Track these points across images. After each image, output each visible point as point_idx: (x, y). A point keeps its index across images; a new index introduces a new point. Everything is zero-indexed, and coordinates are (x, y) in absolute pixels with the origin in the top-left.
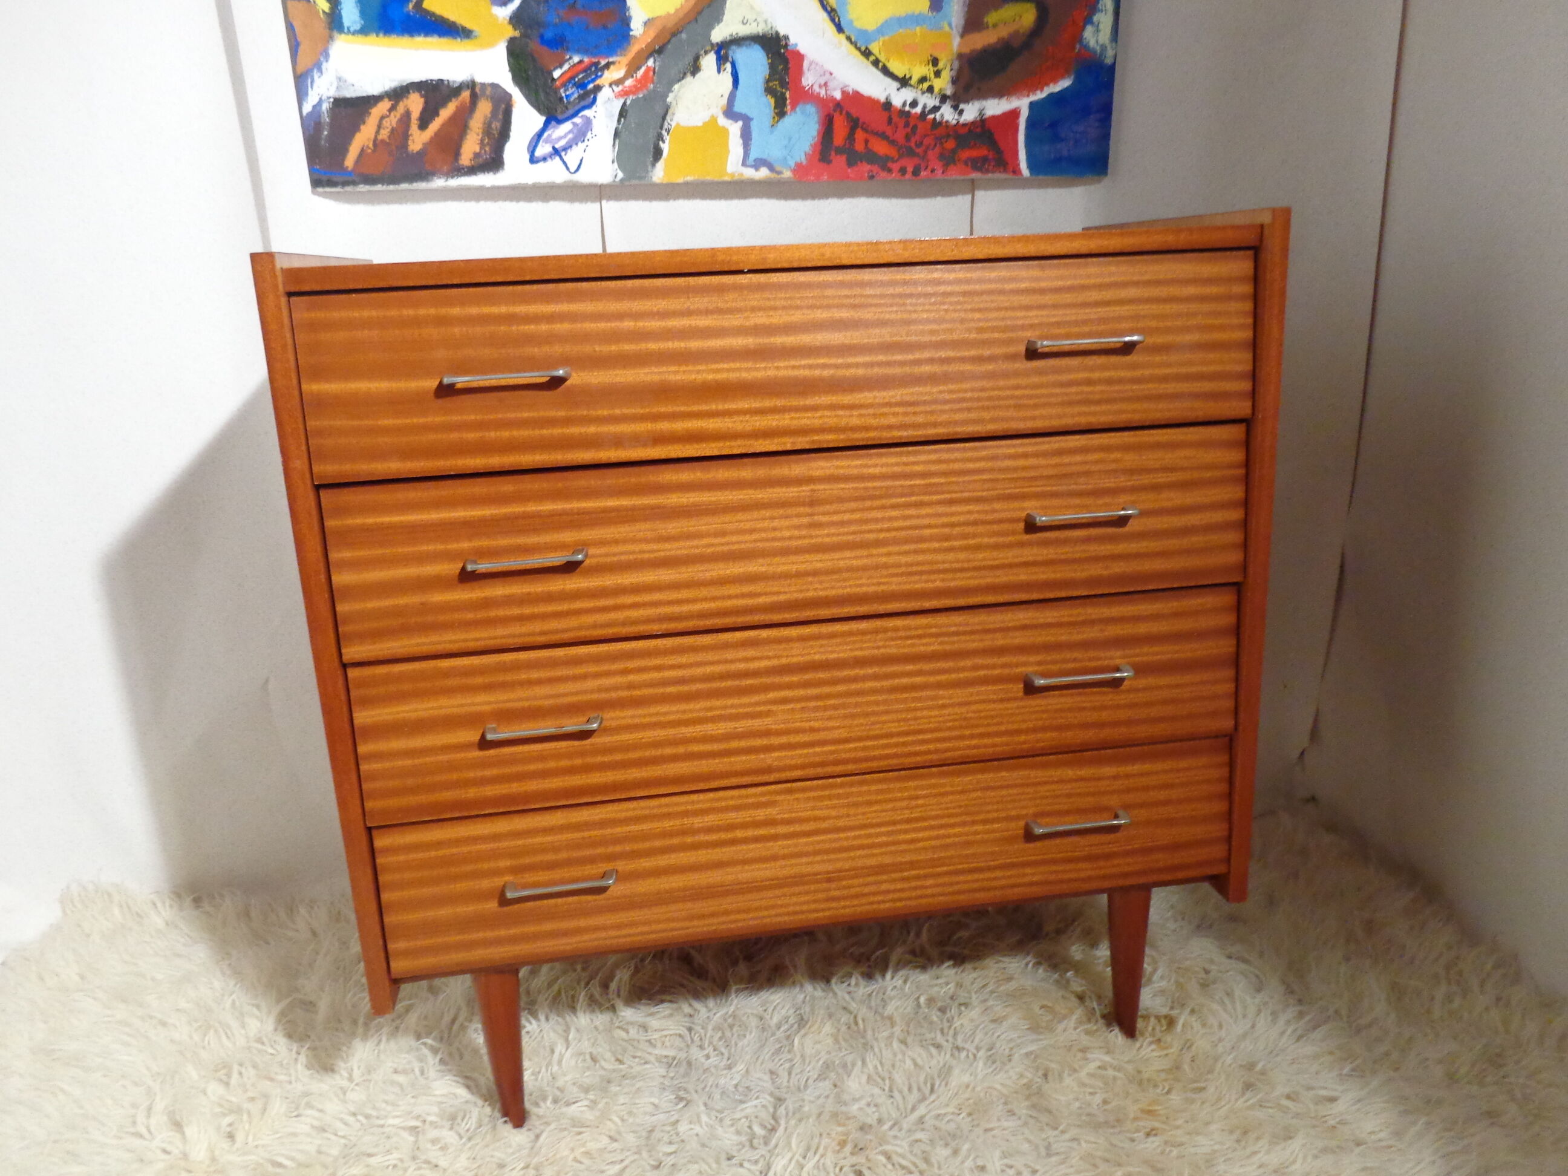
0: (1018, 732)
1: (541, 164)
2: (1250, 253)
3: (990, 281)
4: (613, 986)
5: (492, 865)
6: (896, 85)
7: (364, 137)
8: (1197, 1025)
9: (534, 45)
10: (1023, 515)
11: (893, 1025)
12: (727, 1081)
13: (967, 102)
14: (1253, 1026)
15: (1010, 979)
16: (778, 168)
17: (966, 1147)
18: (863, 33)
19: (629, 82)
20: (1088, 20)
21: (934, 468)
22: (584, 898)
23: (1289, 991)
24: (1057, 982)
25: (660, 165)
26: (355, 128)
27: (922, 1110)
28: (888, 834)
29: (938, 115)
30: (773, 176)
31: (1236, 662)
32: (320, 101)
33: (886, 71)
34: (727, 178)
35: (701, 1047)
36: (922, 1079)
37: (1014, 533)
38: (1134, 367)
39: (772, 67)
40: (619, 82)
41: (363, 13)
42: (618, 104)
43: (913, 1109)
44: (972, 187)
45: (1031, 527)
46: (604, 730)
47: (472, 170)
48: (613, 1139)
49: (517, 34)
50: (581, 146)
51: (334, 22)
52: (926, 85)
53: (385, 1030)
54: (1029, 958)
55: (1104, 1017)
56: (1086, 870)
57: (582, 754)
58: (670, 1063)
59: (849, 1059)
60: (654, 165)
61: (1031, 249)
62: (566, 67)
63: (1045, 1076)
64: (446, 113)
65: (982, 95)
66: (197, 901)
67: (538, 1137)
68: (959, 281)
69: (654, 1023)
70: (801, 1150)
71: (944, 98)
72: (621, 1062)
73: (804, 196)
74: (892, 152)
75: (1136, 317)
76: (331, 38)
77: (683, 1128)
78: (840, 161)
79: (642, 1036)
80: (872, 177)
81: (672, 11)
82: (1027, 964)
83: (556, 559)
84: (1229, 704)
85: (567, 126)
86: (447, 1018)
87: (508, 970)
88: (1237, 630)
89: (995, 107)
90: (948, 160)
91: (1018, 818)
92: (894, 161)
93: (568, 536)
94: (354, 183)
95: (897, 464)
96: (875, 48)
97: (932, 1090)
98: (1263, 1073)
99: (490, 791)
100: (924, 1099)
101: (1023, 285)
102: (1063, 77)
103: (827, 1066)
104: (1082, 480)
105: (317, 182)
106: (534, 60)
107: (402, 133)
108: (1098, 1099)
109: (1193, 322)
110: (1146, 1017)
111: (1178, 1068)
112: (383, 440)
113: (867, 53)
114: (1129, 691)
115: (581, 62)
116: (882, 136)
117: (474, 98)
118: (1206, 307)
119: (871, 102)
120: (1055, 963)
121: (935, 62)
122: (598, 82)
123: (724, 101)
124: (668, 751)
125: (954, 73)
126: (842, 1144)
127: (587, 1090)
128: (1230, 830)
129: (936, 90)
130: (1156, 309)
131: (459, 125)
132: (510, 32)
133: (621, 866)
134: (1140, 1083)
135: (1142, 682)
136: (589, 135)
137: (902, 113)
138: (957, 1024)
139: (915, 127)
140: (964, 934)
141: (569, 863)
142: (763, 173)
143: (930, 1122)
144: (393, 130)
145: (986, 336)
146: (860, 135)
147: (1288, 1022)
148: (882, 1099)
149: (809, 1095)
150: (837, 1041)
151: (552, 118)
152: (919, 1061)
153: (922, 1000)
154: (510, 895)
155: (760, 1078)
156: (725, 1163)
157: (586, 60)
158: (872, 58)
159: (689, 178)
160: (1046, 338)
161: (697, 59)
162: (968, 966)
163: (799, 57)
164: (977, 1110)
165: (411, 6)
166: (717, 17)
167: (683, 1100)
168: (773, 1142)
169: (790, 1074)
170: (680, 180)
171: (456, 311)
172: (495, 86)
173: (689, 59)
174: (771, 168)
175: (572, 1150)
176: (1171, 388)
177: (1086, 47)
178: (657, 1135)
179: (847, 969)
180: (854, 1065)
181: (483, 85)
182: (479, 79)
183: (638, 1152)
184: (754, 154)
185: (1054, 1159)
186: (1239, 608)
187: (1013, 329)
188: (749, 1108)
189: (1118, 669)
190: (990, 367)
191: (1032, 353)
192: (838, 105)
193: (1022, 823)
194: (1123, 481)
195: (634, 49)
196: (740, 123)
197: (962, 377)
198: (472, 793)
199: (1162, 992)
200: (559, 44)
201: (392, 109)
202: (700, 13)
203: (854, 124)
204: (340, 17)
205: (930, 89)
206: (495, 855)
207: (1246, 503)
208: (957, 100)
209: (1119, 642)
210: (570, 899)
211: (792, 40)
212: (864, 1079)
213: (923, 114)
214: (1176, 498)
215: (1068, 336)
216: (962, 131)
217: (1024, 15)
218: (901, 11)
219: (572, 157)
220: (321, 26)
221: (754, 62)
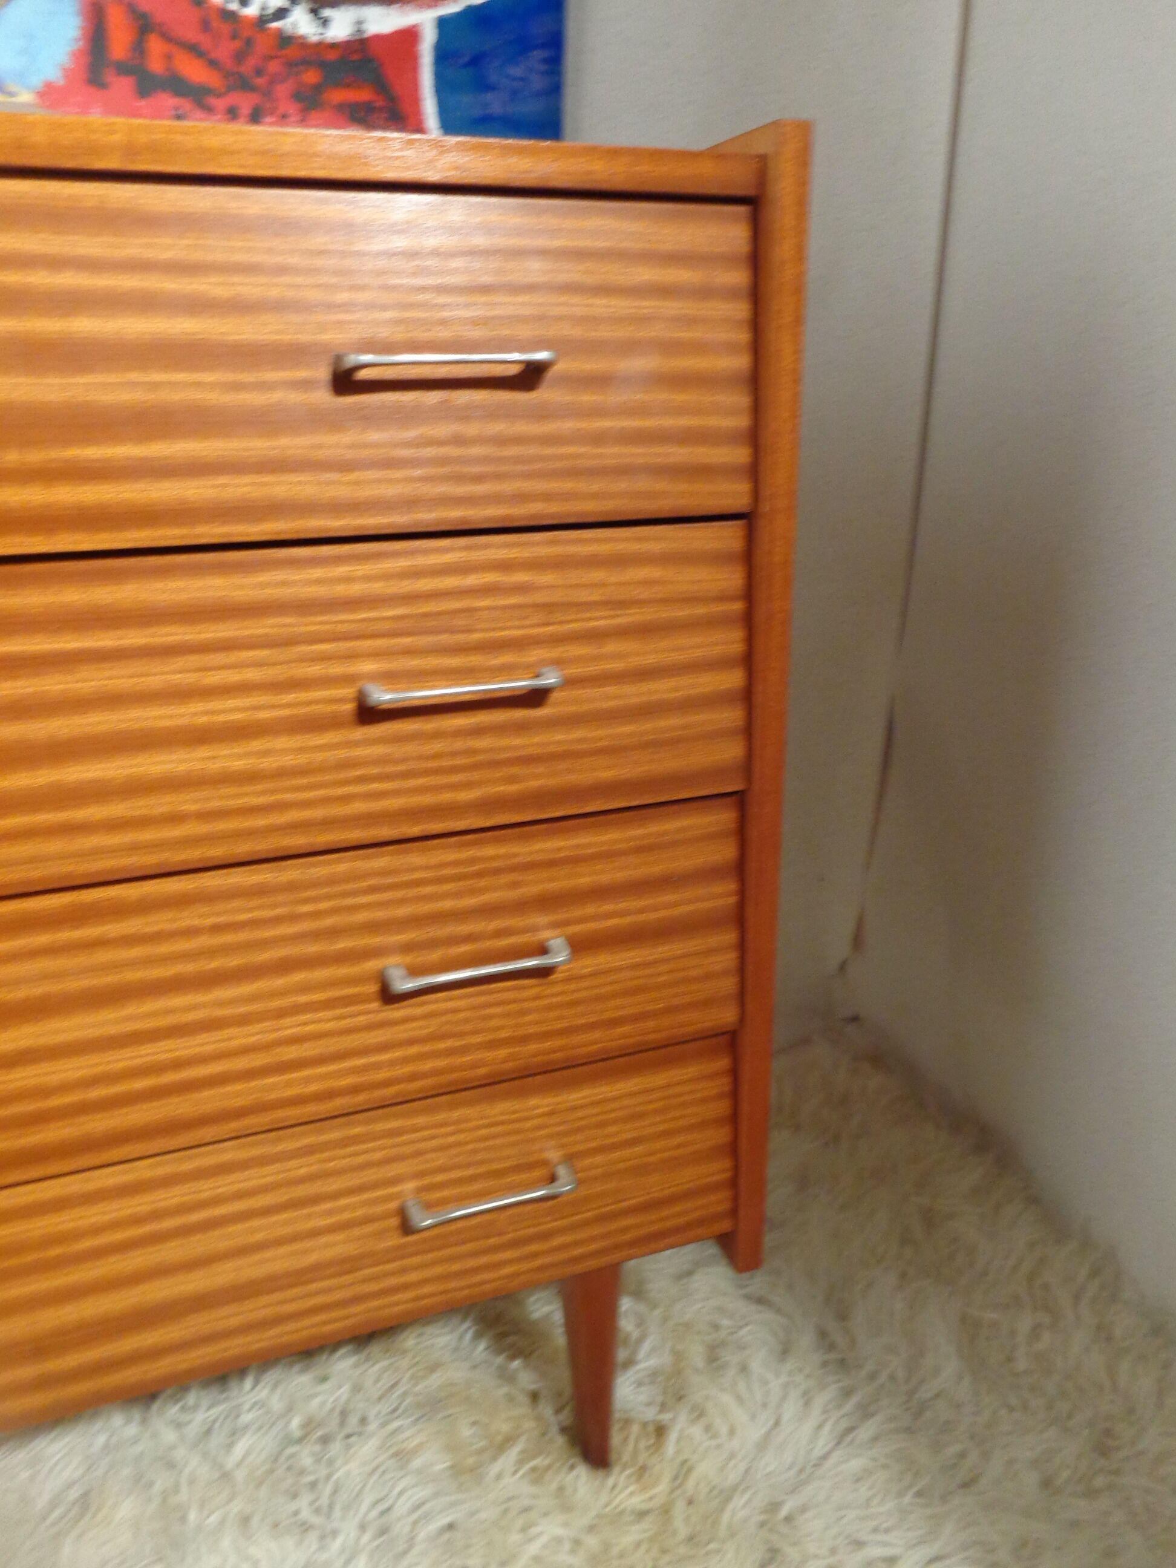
2: (742, 210)
8: (698, 1435)
10: (353, 690)
15: (433, 1368)
24: (501, 1371)
29: (287, 24)
31: (740, 917)
37: (343, 723)
38: (543, 413)
45: (366, 710)
75: (543, 319)
82: (461, 1338)
84: (728, 985)
88: (740, 868)
109: (648, 334)
110: (627, 1422)
116: (194, 49)
118: (672, 307)
128: (736, 1168)
130: (580, 304)
138: (339, 1472)
139: (249, 42)
146: (155, 46)
160: (370, 350)
176: (612, 455)
186: (741, 832)
191: (343, 380)
194: (537, 625)
207: (748, 661)
213: (262, 21)
216: (332, 56)
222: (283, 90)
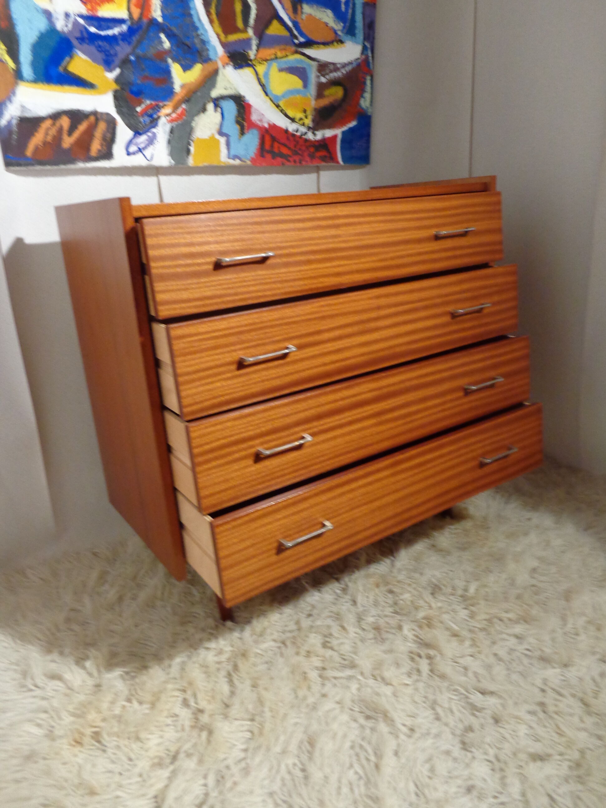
1: (132, 156)
6: (290, 121)
7: (37, 139)
9: (126, 94)
13: (317, 130)
16: (244, 159)
18: (276, 96)
20: (362, 96)
26: (32, 134)
29: (307, 136)
30: (242, 163)
32: (11, 119)
33: (286, 115)
34: (222, 164)
38: (467, 241)
39: (238, 111)
40: (168, 115)
41: (35, 71)
42: (169, 126)
44: (318, 170)
47: (96, 159)
49: (118, 88)
50: (152, 147)
51: (18, 75)
52: (302, 122)
60: (187, 157)
62: (143, 106)
64: (82, 127)
65: (323, 128)
71: (309, 129)
74: (289, 153)
76: (16, 84)
78: (269, 156)
80: (283, 165)
81: (193, 80)
85: (144, 137)
89: (329, 133)
90: (312, 157)
92: (290, 157)
94: (33, 165)
96: (281, 104)
102: (353, 120)
105: (8, 164)
106: (127, 102)
107: (58, 138)
113: (278, 106)
115: (151, 104)
116: (284, 145)
117: (97, 120)
119: (280, 129)
122: (159, 114)
123: (218, 126)
125: (313, 117)
129: (306, 124)
130: (472, 217)
131: (89, 134)
132: (115, 87)
136: (155, 142)
137: (293, 135)
139: (298, 142)
142: (237, 162)
144: (54, 136)
146: (276, 145)
151: (138, 133)
157: (153, 103)
158: (280, 108)
161: (205, 105)
163: (249, 106)
165: (61, 69)
166: (214, 86)
170: (202, 165)
172: (108, 114)
173: (201, 105)
174: (241, 160)
177: (361, 107)
181: (102, 114)
182: (100, 110)
191: (437, 237)
192: (267, 130)
195: (177, 98)
196: (225, 138)
200: (139, 94)
201: (54, 124)
202: (206, 83)
203: (274, 139)
204: (22, 72)
205: (303, 125)
208: (314, 129)
211: (247, 98)
213: (301, 136)
216: (316, 144)
217: (337, 93)
218: (291, 87)
219: (147, 152)
220: (10, 77)
221: (230, 108)
222: (306, 154)
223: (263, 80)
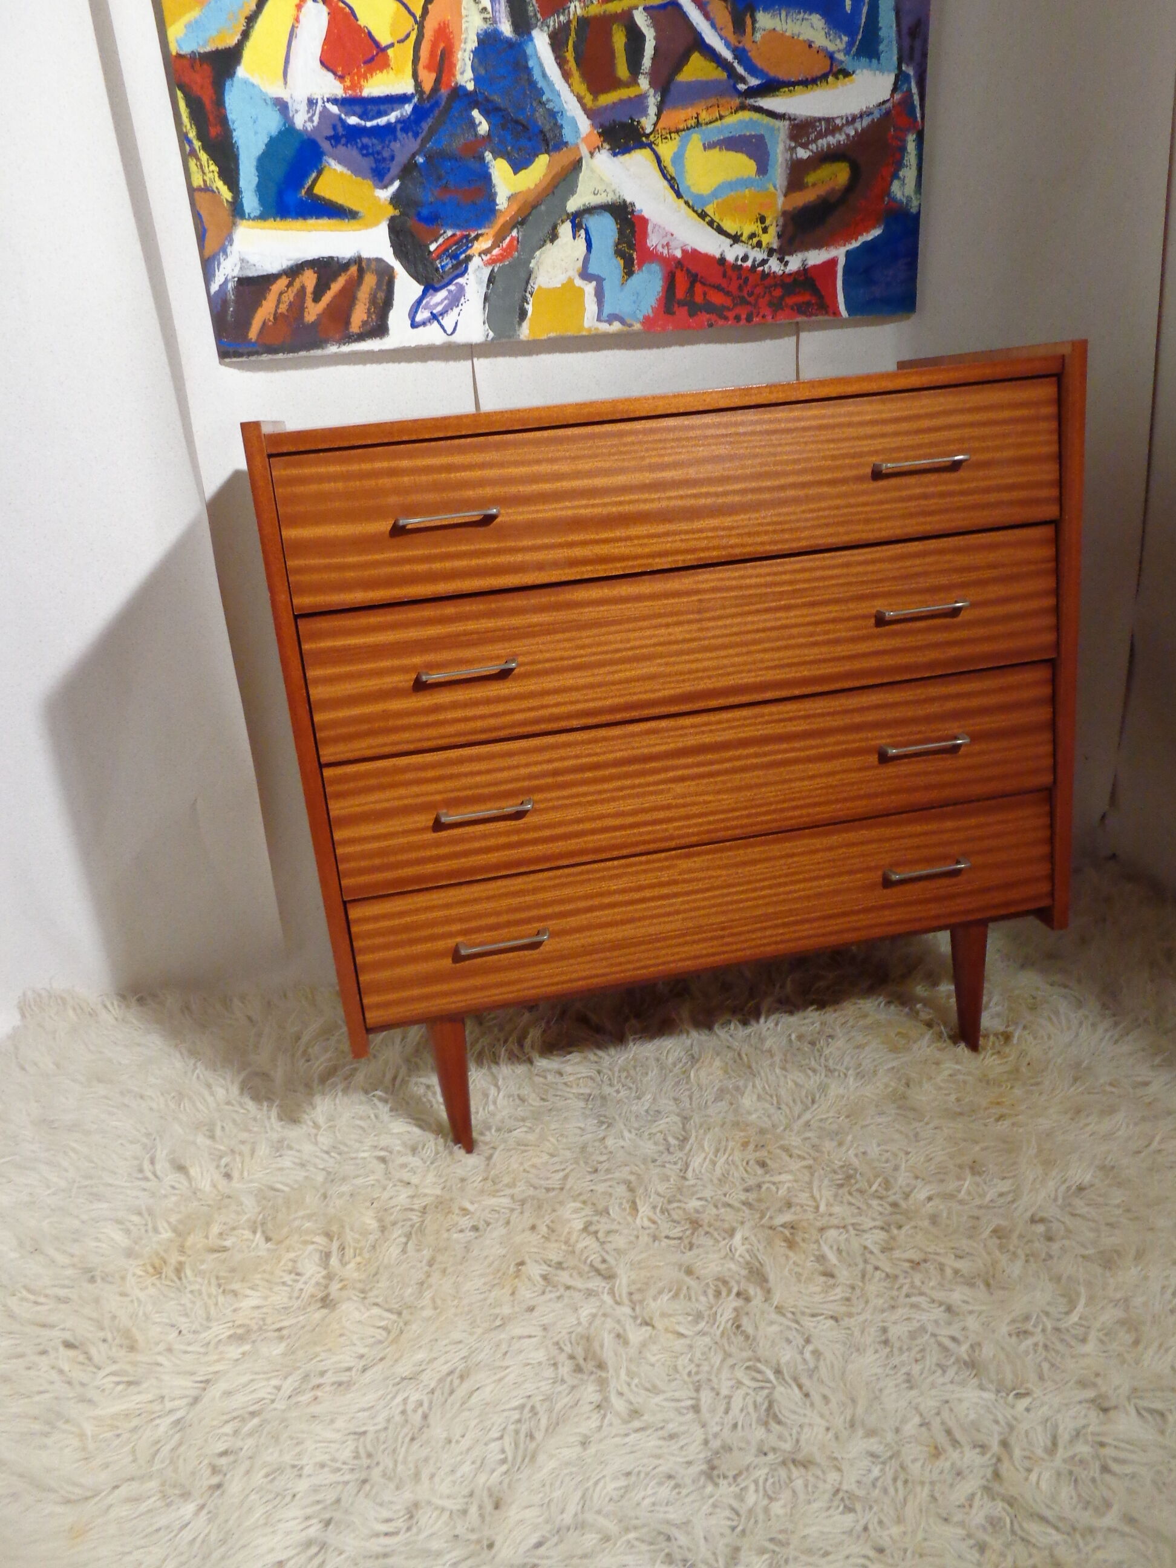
0: (876, 795)
1: (421, 328)
2: (1054, 379)
3: (840, 415)
4: (528, 1042)
5: (446, 929)
6: (729, 241)
7: (265, 311)
8: (1030, 1038)
9: (411, 223)
10: (874, 611)
11: (772, 1056)
12: (640, 1107)
13: (791, 254)
14: (1077, 1035)
15: (865, 1016)
16: (629, 321)
17: (850, 1138)
18: (700, 197)
19: (496, 252)
20: (895, 176)
21: (799, 576)
22: (521, 953)
23: (1105, 1006)
24: (907, 1014)
25: (526, 324)
26: (257, 304)
27: (807, 1116)
28: (770, 887)
29: (766, 267)
30: (625, 328)
31: (1053, 725)
32: (226, 281)
33: (720, 231)
34: (584, 333)
35: (611, 1085)
36: (804, 1093)
37: (866, 627)
38: (961, 481)
39: (621, 232)
40: (486, 252)
41: (262, 201)
42: (486, 272)
43: (799, 1117)
44: (797, 330)
45: (880, 621)
46: (535, 811)
47: (361, 337)
48: (552, 1155)
49: (397, 213)
50: (456, 310)
51: (237, 210)
52: (755, 240)
53: (340, 1087)
54: (881, 999)
55: (950, 1037)
56: (934, 909)
57: (518, 831)
58: (587, 1098)
59: (741, 1083)
60: (520, 324)
61: (874, 387)
62: (441, 240)
63: (908, 1085)
64: (336, 286)
65: (805, 247)
66: (141, 1001)
67: (489, 1158)
68: (815, 417)
69: (568, 1069)
70: (713, 1150)
71: (771, 252)
72: (543, 1099)
73: (650, 346)
74: (728, 302)
75: (961, 440)
76: (234, 224)
77: (609, 1142)
78: (682, 312)
79: (558, 1079)
80: (711, 325)
81: (532, 186)
82: (879, 1004)
83: (493, 668)
84: (1049, 762)
85: (442, 294)
86: (389, 1077)
87: (456, 1019)
88: (1053, 700)
89: (816, 257)
90: (777, 307)
91: (876, 868)
92: (729, 310)
93: (499, 649)
94: (258, 353)
95: (769, 574)
96: (710, 210)
97: (813, 1102)
98: (1088, 1068)
99: (443, 866)
100: (807, 1108)
101: (868, 418)
102: (874, 227)
103: (722, 1090)
104: (921, 580)
105: (224, 354)
106: (413, 236)
107: (298, 306)
108: (953, 1097)
109: (1009, 441)
110: (986, 1036)
111: (1017, 1070)
112: (350, 575)
113: (703, 215)
114: (966, 756)
115: (454, 235)
116: (718, 288)
117: (361, 272)
118: (1020, 428)
119: (707, 258)
120: (904, 1000)
121: (762, 219)
122: (469, 252)
123: (580, 264)
124: (588, 826)
125: (779, 229)
126: (745, 1145)
127: (523, 1120)
128: (1053, 870)
129: (764, 244)
130: (977, 432)
131: (348, 296)
132: (391, 212)
133: (553, 925)
134: (988, 1082)
135: (977, 748)
136: (462, 301)
137: (736, 268)
138: (827, 1052)
139: (746, 280)
140: (822, 984)
141: (509, 924)
142: (616, 326)
143: (814, 1124)
144: (291, 304)
145: (838, 463)
146: (699, 289)
147: (1106, 1031)
148: (772, 1110)
149: (710, 1111)
150: (726, 1072)
151: (430, 287)
152: (799, 1081)
153: (793, 1037)
154: (463, 952)
155: (666, 1103)
156: (651, 1166)
157: (458, 233)
159: (552, 335)
160: (889, 461)
161: (555, 228)
162: (829, 1009)
163: (644, 221)
164: (853, 1113)
165: (303, 192)
166: (572, 190)
167: (606, 1122)
168: (688, 1147)
169: (691, 1098)
170: (544, 337)
171: (405, 463)
172: (379, 260)
173: (548, 228)
174: (623, 322)
175: (521, 1164)
176: (993, 497)
177: (893, 199)
178: (590, 1149)
179: (728, 1017)
180: (746, 1087)
181: (369, 260)
182: (365, 255)
183: (577, 1163)
184: (607, 310)
185: (922, 1143)
186: (1054, 681)
187: (861, 455)
188: (662, 1124)
189: (956, 738)
190: (844, 488)
191: (877, 475)
192: (679, 263)
193: (880, 873)
194: (956, 578)
195: (500, 221)
196: (594, 283)
197: (821, 497)
198: (429, 868)
199: (998, 1015)
200: (433, 220)
201: (289, 285)
202: (556, 187)
203: (694, 279)
204: (242, 205)
205: (759, 244)
206: (448, 921)
207: (1057, 592)
208: (782, 252)
209: (956, 715)
210: (511, 955)
211: (638, 207)
212: (755, 1097)
213: (754, 267)
214: (999, 591)
215: (907, 459)
216: (787, 280)
217: (839, 175)
218: (732, 176)
219: (448, 321)
220: (225, 214)
221: (605, 228)
222: (763, 302)
223: (671, 170)
